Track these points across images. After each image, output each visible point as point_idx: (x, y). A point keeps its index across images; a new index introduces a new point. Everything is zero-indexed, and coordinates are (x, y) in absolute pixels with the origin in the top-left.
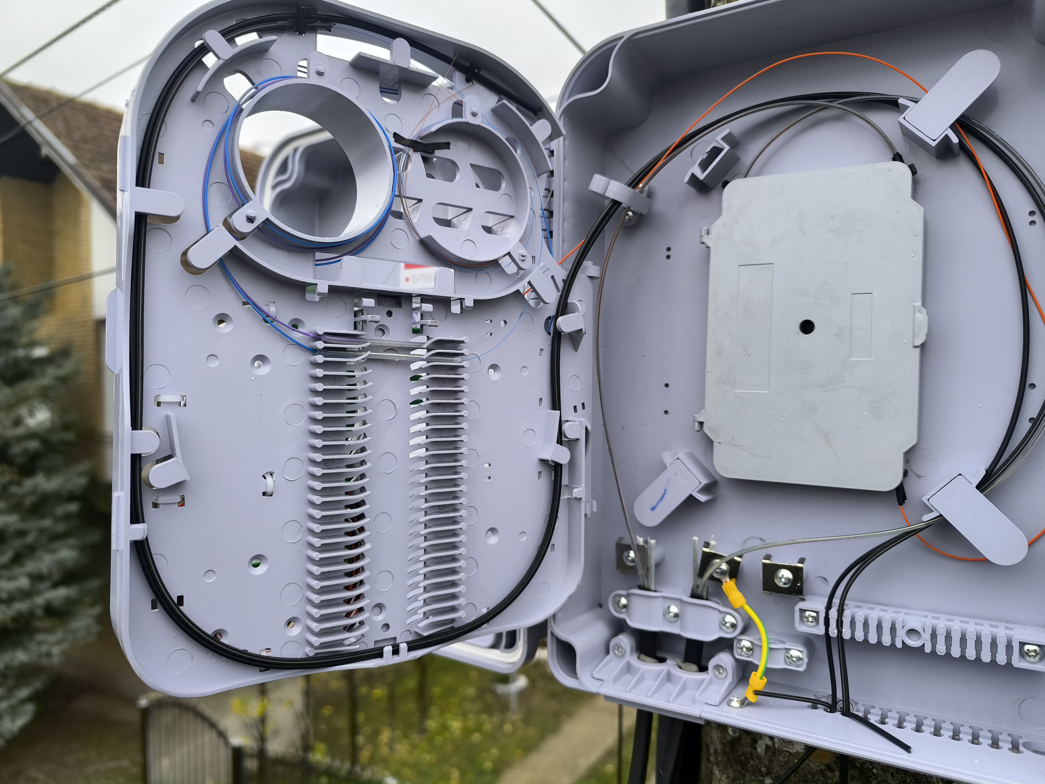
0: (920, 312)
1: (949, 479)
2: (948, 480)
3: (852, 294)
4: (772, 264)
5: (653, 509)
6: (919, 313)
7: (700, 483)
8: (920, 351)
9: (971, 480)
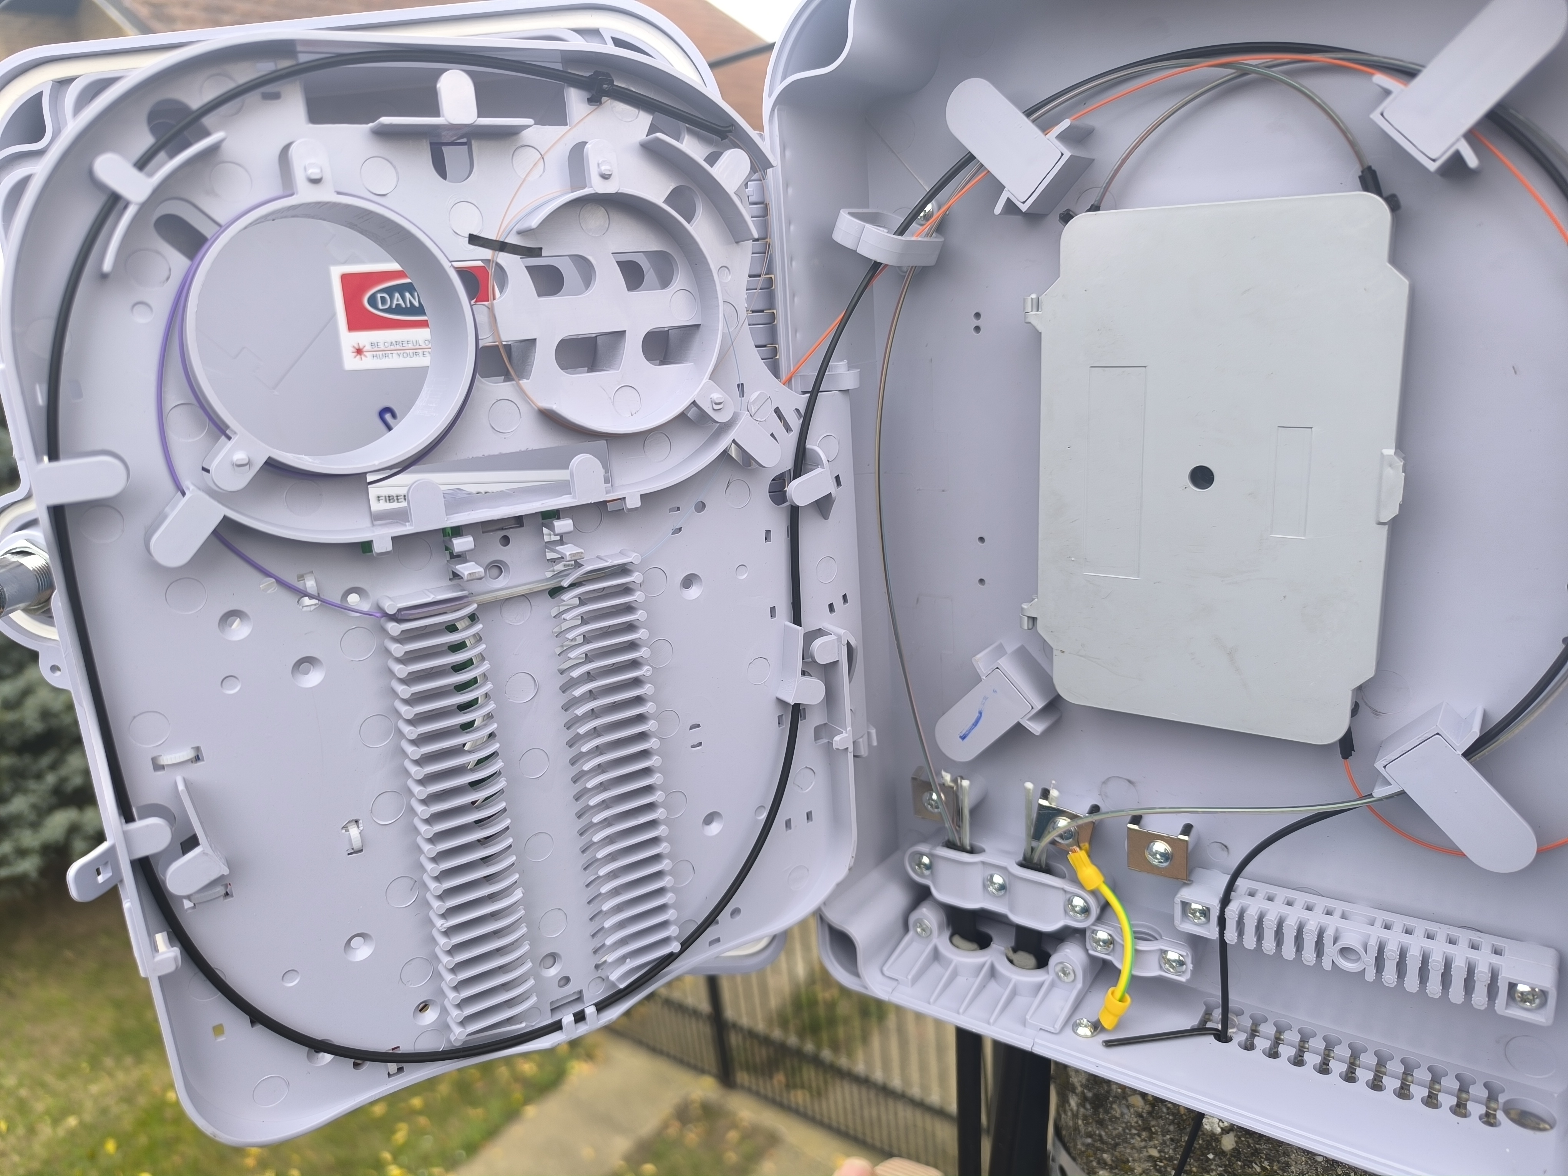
0: (1391, 466)
1: (1420, 739)
2: (1418, 741)
3: (1278, 427)
4: (1145, 367)
5: (963, 738)
6: (1389, 469)
7: (1033, 708)
8: (1388, 530)
9: (1456, 744)
